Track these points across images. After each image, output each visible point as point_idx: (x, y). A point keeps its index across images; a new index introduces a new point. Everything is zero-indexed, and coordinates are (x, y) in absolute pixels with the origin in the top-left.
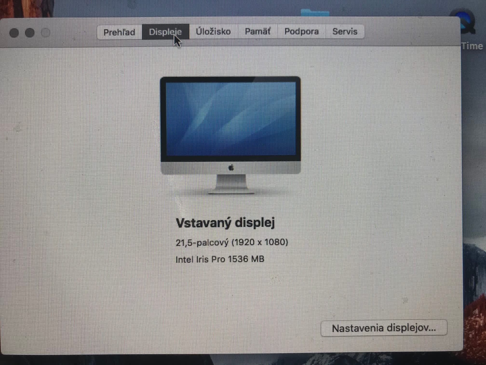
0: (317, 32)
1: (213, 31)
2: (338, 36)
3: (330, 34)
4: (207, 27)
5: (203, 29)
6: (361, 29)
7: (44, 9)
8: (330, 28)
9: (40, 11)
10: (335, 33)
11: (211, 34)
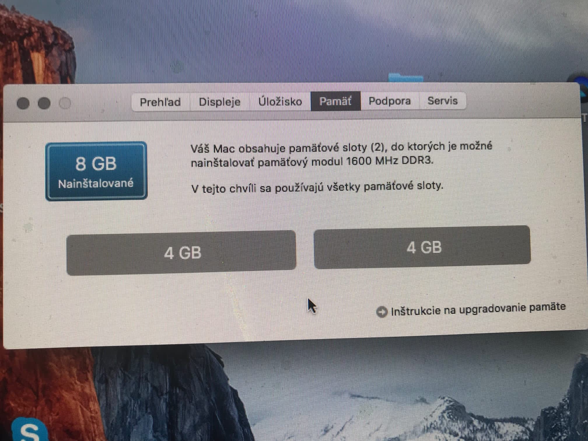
0: (409, 102)
1: (280, 101)
2: (434, 106)
3: (425, 105)
4: (272, 96)
5: (268, 98)
6: (462, 97)
7: (63, 74)
8: (425, 96)
9: (57, 76)
10: (432, 102)
11: (277, 105)
